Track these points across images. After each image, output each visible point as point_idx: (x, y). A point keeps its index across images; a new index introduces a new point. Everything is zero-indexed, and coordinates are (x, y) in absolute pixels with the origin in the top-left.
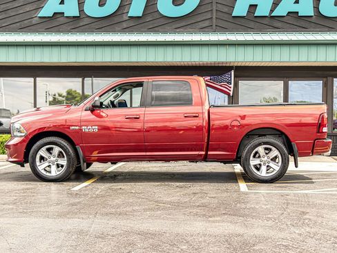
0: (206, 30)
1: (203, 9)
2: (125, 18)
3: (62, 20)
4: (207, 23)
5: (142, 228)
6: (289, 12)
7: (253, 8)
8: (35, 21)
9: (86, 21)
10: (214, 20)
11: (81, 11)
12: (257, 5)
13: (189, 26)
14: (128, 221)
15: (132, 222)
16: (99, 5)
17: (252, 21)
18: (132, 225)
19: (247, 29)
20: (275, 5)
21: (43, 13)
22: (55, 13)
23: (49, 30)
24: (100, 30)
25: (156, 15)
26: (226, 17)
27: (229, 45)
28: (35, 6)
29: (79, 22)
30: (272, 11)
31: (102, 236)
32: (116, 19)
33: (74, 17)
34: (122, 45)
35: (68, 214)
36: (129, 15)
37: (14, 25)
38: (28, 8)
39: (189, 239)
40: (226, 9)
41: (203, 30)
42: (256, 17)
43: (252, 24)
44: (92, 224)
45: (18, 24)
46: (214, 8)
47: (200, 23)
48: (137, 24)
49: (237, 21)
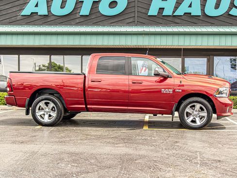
0: (131, 24)
1: (129, 11)
2: (78, 16)
3: (36, 17)
4: (131, 20)
5: (71, 151)
6: (185, 13)
7: (162, 10)
8: (19, 18)
9: (52, 18)
10: (136, 18)
11: (49, 11)
12: (164, 8)
13: (120, 22)
14: (64, 146)
15: (67, 147)
16: (61, 8)
17: (161, 18)
18: (66, 149)
19: (158, 24)
20: (176, 8)
21: (24, 13)
22: (32, 13)
23: (28, 24)
24: (61, 24)
25: (98, 15)
26: (144, 16)
27: (145, 34)
28: (19, 8)
29: (48, 19)
30: (174, 12)
31: (45, 155)
32: (72, 17)
33: (44, 15)
34: (75, 34)
35: (29, 142)
36: (80, 14)
37: (6, 20)
38: (14, 9)
39: (98, 156)
40: (144, 11)
41: (129, 24)
42: (163, 16)
43: (161, 21)
44: (41, 148)
45: (8, 20)
46: (136, 9)
47: (127, 20)
48: (86, 20)
49: (151, 19)
